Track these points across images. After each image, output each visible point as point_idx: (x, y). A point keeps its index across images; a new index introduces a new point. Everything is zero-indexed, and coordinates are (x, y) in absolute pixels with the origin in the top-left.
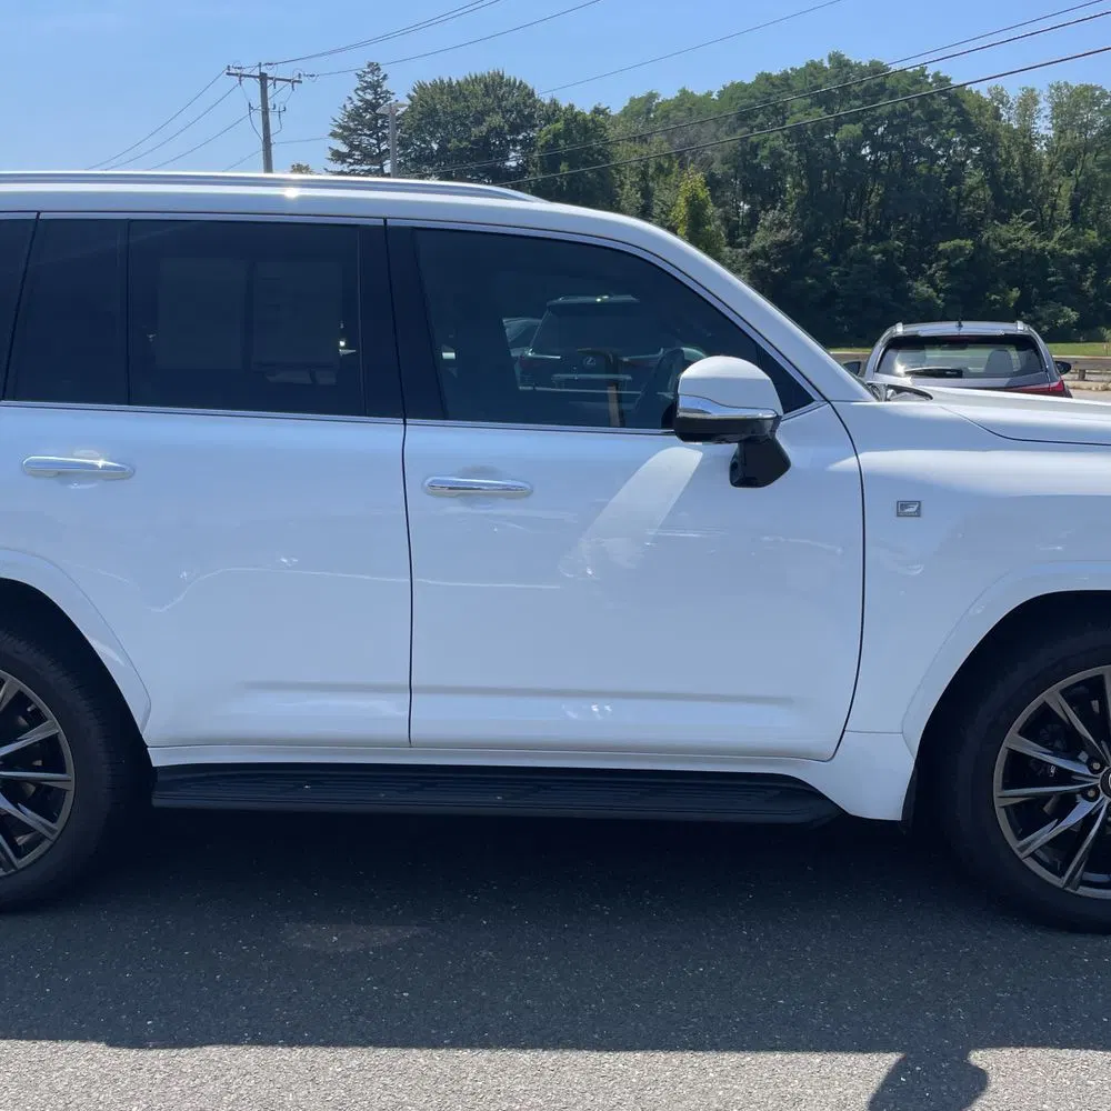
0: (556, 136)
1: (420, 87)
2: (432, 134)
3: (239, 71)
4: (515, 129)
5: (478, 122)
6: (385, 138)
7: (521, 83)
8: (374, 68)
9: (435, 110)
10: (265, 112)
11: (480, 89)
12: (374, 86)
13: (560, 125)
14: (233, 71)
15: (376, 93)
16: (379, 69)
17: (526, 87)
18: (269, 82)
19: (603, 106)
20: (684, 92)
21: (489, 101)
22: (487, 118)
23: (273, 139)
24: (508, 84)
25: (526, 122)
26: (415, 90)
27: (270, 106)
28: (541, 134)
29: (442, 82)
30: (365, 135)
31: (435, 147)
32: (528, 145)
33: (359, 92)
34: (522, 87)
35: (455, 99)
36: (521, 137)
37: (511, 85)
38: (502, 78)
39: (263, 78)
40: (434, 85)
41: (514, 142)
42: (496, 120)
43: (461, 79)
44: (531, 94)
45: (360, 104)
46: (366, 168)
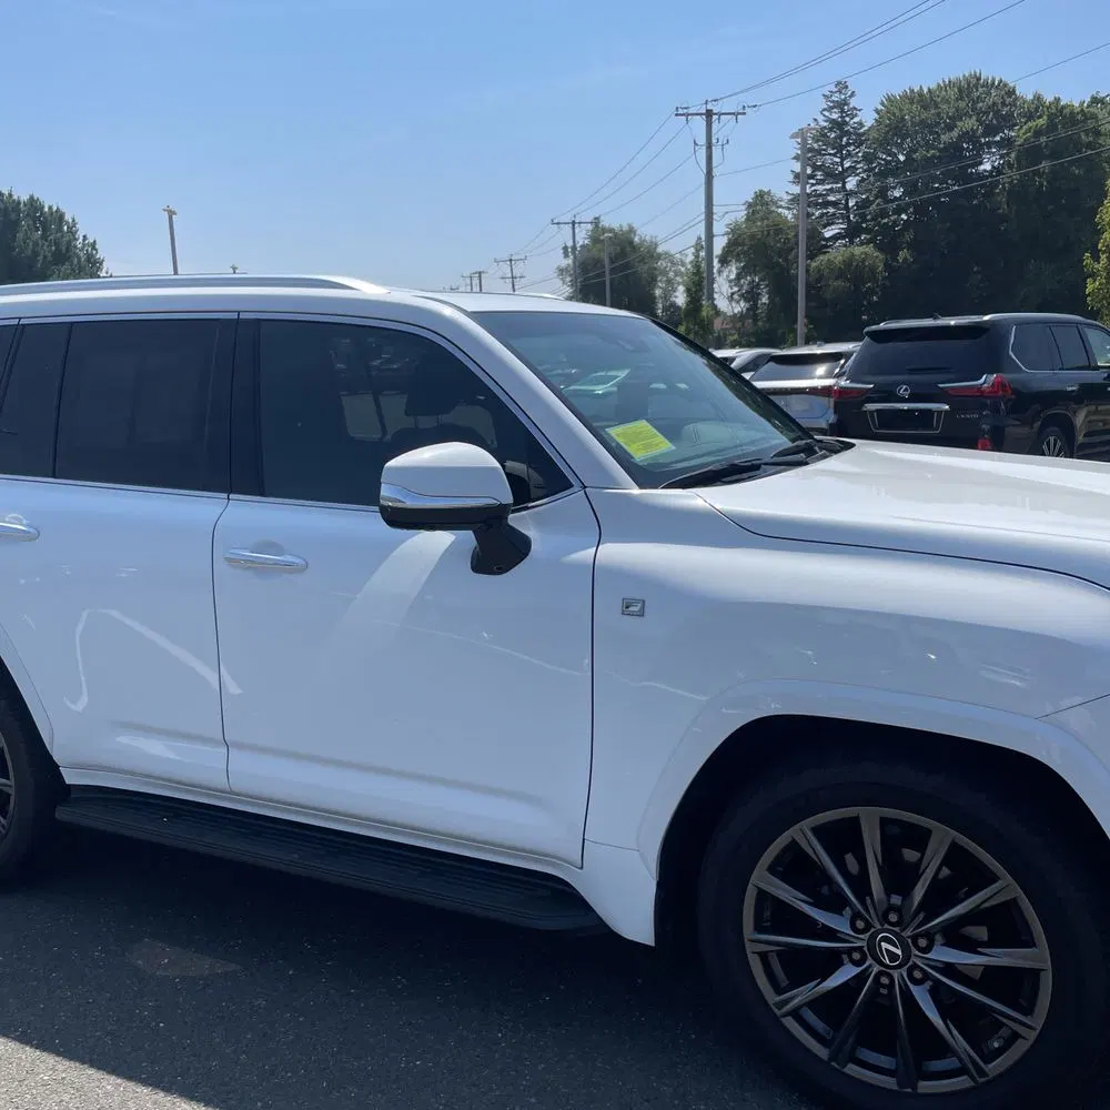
0: (1038, 133)
1: (889, 99)
2: (897, 145)
3: (685, 111)
4: (991, 130)
5: (950, 128)
6: (849, 154)
7: (1001, 81)
8: (842, 86)
9: (903, 118)
10: (709, 147)
11: (953, 93)
12: (841, 105)
13: (1041, 122)
14: (680, 111)
15: (842, 111)
16: (847, 87)
17: (1005, 85)
18: (715, 117)
19: (1102, 95)
21: (962, 104)
22: (959, 124)
23: (715, 172)
24: (986, 85)
25: (1008, 121)
26: (882, 104)
27: (714, 141)
28: (1019, 134)
29: (912, 91)
30: (830, 154)
31: (902, 158)
32: (1007, 143)
33: (826, 113)
34: (1002, 85)
35: (925, 108)
36: (998, 138)
37: (989, 86)
38: (979, 79)
39: (709, 114)
40: (905, 97)
41: (989, 145)
42: (970, 123)
43: (933, 86)
44: (1011, 92)
45: (825, 124)
46: (828, 187)
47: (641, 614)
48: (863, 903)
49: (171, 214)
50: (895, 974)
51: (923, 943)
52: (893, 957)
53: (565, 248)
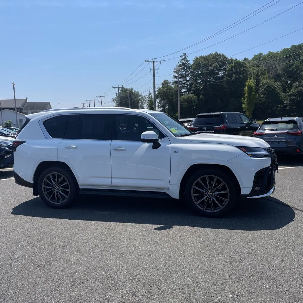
0: (232, 67)
1: (196, 58)
2: (199, 69)
3: (148, 61)
4: (221, 66)
5: (211, 65)
6: (187, 71)
7: (223, 54)
8: (185, 54)
9: (200, 63)
10: (154, 70)
11: (211, 57)
12: (185, 59)
13: (233, 65)
14: (146, 61)
15: (185, 61)
16: (186, 55)
17: (224, 55)
18: (155, 63)
19: (247, 58)
20: (270, 52)
21: (214, 60)
22: (213, 64)
23: (155, 76)
24: (219, 55)
25: (225, 64)
26: (195, 59)
27: (155, 68)
28: (227, 67)
29: (202, 56)
30: (182, 71)
31: (200, 72)
32: (225, 69)
33: (181, 61)
34: (223, 55)
35: (205, 60)
36: (223, 68)
37: (220, 56)
38: (218, 54)
39: (154, 62)
40: (200, 57)
41: (221, 70)
42: (216, 65)
43: (207, 55)
44: (225, 57)
45: (181, 64)
46: (182, 79)
47: (177, 153)
48: (206, 187)
49: (14, 84)
50: (211, 197)
51: (214, 196)
52: (210, 194)
53: (116, 94)
